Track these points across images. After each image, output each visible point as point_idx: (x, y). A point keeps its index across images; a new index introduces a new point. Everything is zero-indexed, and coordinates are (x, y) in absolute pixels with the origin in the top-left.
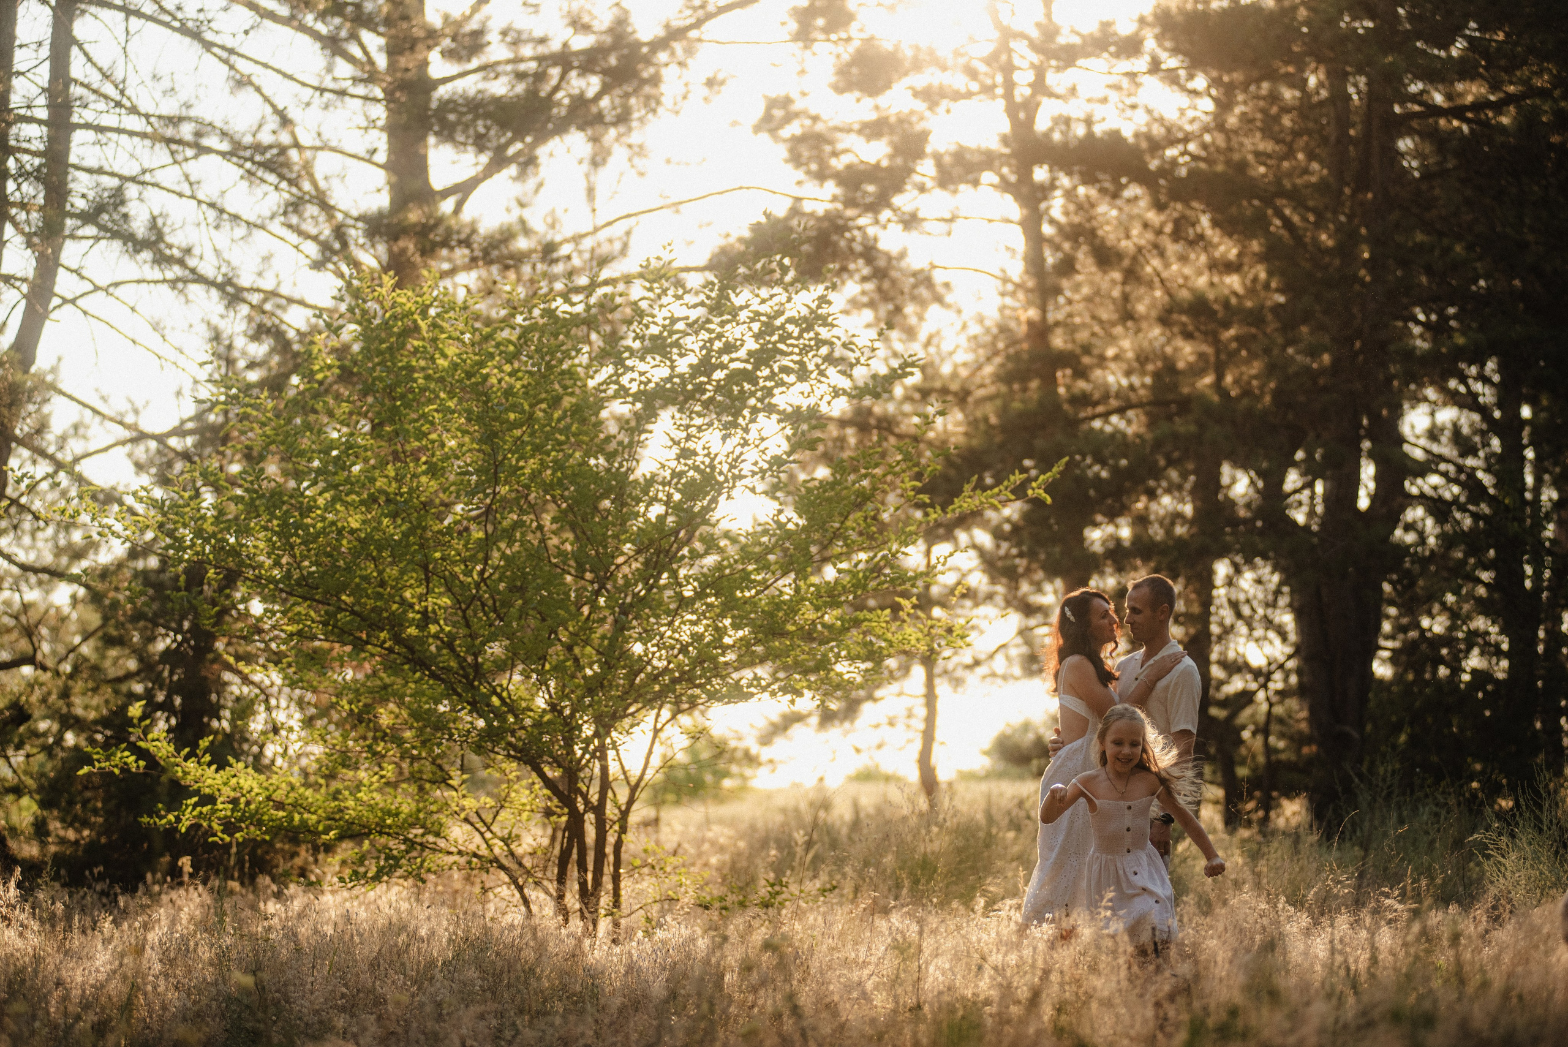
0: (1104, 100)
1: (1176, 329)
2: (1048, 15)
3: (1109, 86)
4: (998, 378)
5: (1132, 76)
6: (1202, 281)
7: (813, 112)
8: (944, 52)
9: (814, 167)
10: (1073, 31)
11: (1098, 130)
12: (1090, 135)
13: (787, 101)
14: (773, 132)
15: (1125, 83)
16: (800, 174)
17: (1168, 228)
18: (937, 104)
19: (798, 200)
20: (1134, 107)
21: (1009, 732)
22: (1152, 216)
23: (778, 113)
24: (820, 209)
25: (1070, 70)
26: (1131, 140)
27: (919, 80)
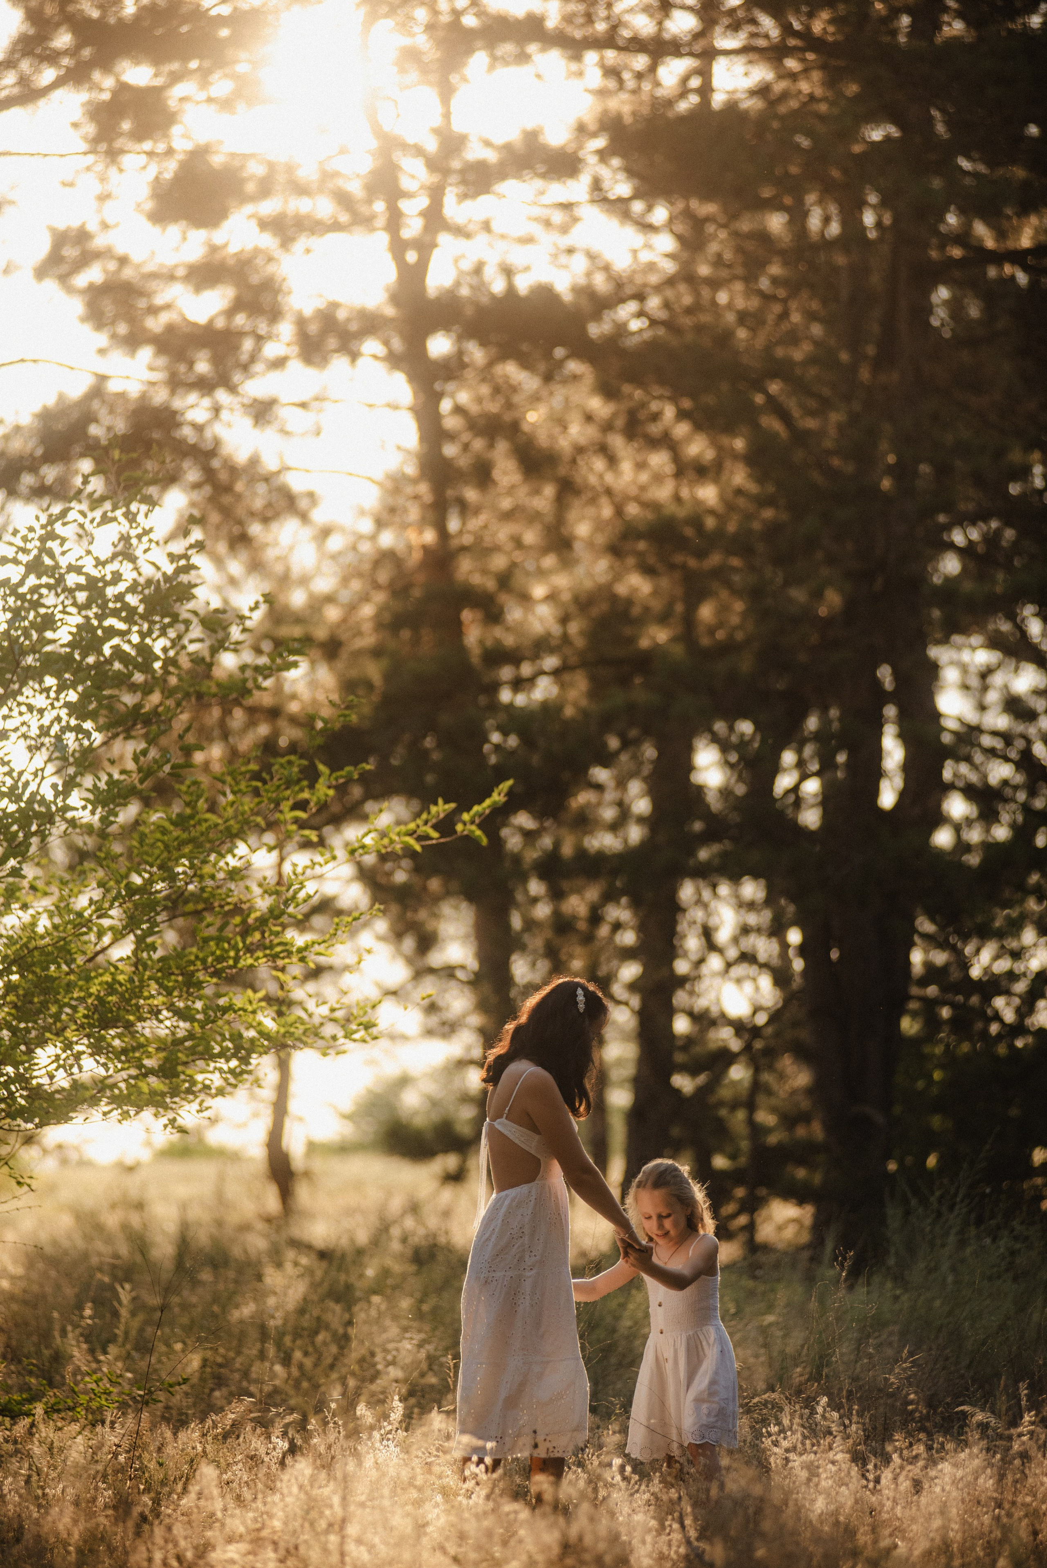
0: (529, 240)
1: (631, 561)
2: (447, 115)
3: (537, 219)
4: (379, 625)
5: (567, 207)
6: (663, 493)
7: (120, 250)
8: (307, 173)
9: (122, 329)
10: (488, 144)
11: (523, 284)
12: (511, 290)
13: (82, 236)
14: (64, 279)
15: (558, 217)
16: (102, 339)
17: (620, 422)
18: (292, 239)
19: (102, 379)
20: (570, 251)
21: (379, 1090)
22: (596, 404)
23: (70, 252)
24: (134, 389)
25: (483, 198)
26: (567, 297)
27: (269, 207)
